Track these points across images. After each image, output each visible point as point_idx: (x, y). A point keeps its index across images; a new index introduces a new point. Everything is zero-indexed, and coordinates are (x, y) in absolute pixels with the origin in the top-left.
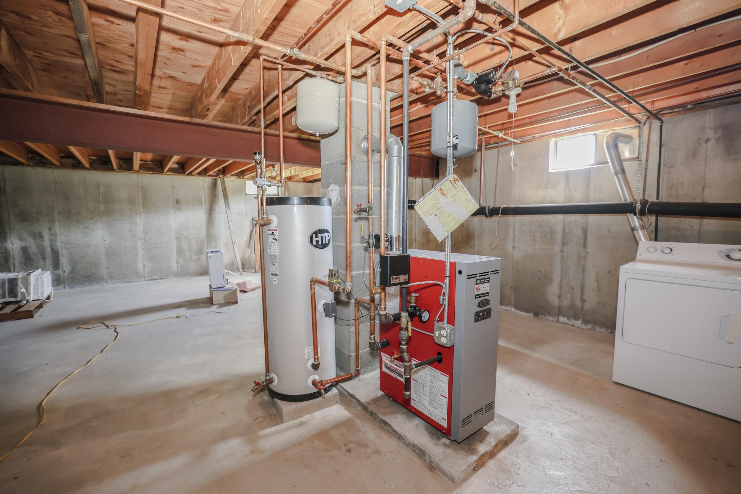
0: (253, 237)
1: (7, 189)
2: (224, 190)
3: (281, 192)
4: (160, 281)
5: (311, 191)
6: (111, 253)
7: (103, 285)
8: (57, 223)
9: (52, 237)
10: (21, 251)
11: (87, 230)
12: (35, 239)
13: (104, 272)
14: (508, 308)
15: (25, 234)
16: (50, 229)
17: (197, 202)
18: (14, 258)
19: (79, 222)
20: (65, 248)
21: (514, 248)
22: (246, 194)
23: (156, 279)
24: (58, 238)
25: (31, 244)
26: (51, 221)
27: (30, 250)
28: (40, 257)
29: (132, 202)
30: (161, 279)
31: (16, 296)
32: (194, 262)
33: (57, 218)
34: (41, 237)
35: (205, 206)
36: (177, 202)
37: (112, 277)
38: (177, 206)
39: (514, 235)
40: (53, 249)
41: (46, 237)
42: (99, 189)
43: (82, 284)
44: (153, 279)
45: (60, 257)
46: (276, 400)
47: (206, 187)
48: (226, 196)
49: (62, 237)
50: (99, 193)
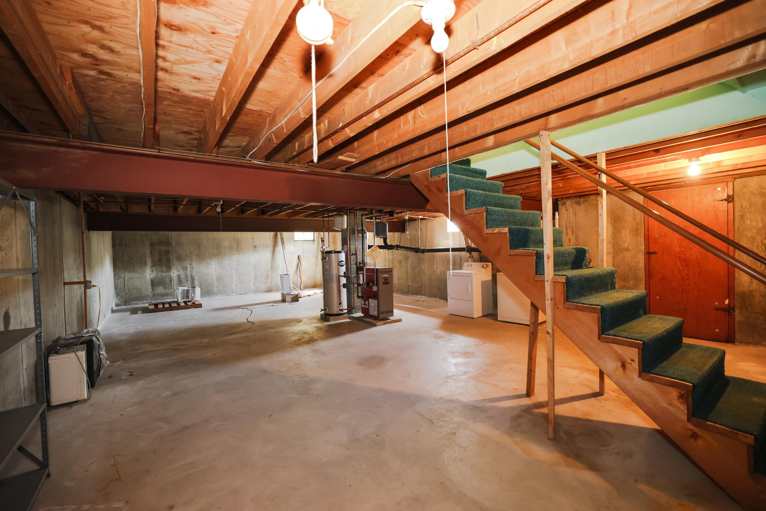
0: (299, 268)
1: (173, 244)
2: (282, 239)
3: (316, 238)
4: (245, 295)
5: (335, 237)
6: (220, 279)
7: (215, 297)
8: (194, 261)
9: (192, 269)
10: (177, 277)
11: (208, 265)
12: (184, 270)
13: (215, 289)
14: (436, 299)
15: (179, 268)
16: (191, 265)
17: (267, 246)
18: (174, 281)
19: (204, 261)
20: (197, 275)
21: (437, 268)
22: (295, 241)
23: (243, 294)
24: (194, 270)
25: (182, 273)
26: (191, 260)
27: (181, 277)
28: (185, 280)
29: (230, 248)
30: (246, 294)
31: (189, 299)
32: (264, 284)
33: (194, 259)
34: (187, 269)
35: (271, 249)
36: (255, 247)
37: (219, 292)
38: (254, 249)
39: (437, 262)
40: (191, 276)
41: (189, 269)
42: (214, 241)
43: (205, 296)
44: (241, 294)
45: (195, 281)
46: (327, 316)
47: (271, 237)
48: (283, 242)
49: (196, 269)
50: (214, 243)
